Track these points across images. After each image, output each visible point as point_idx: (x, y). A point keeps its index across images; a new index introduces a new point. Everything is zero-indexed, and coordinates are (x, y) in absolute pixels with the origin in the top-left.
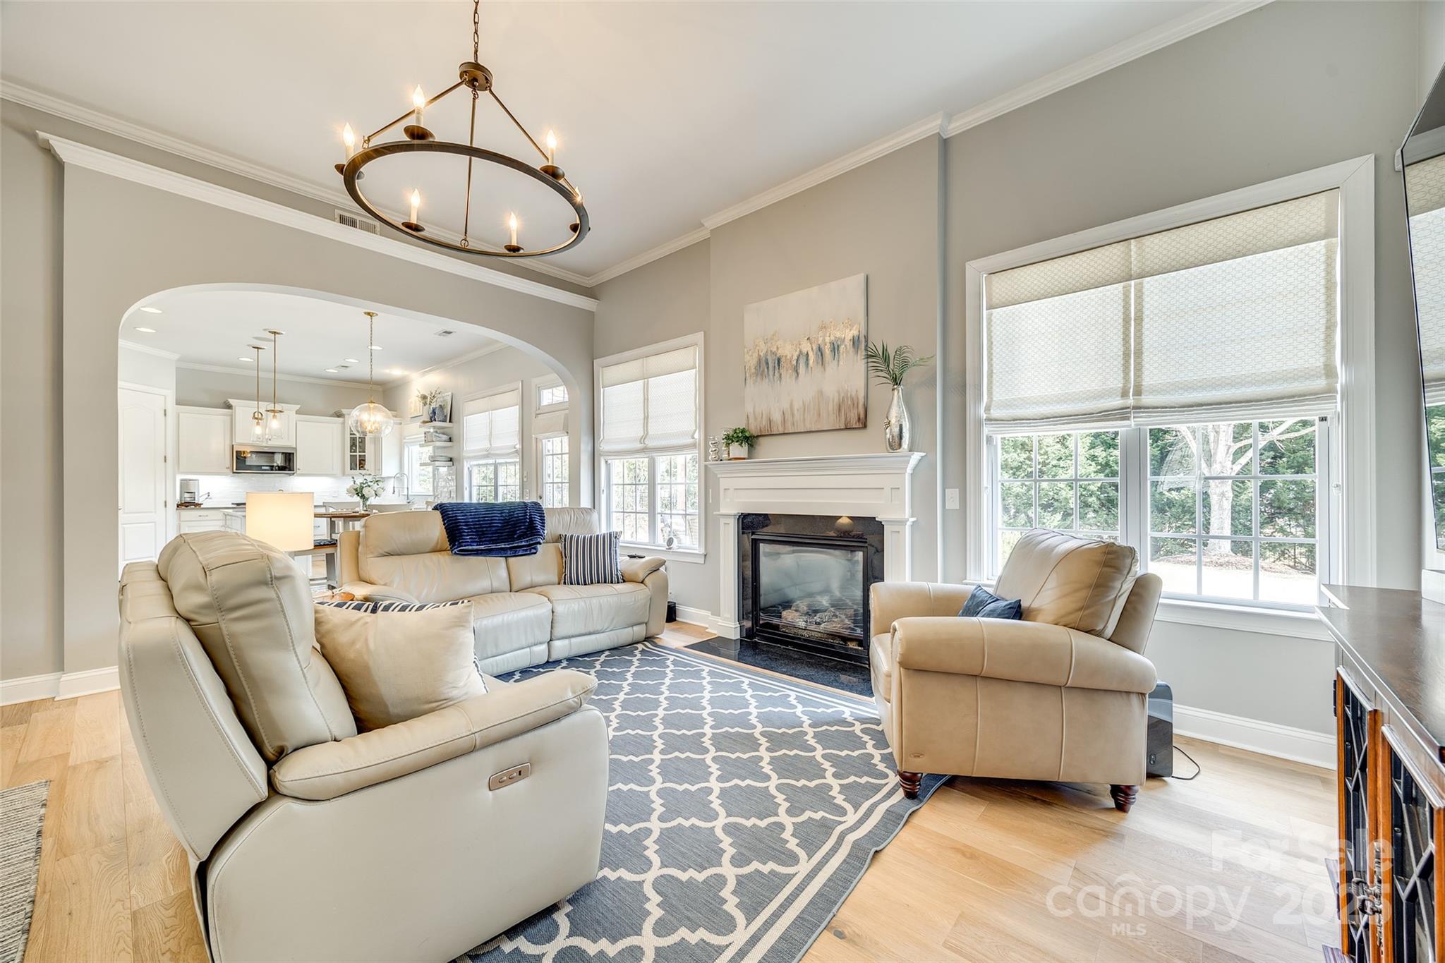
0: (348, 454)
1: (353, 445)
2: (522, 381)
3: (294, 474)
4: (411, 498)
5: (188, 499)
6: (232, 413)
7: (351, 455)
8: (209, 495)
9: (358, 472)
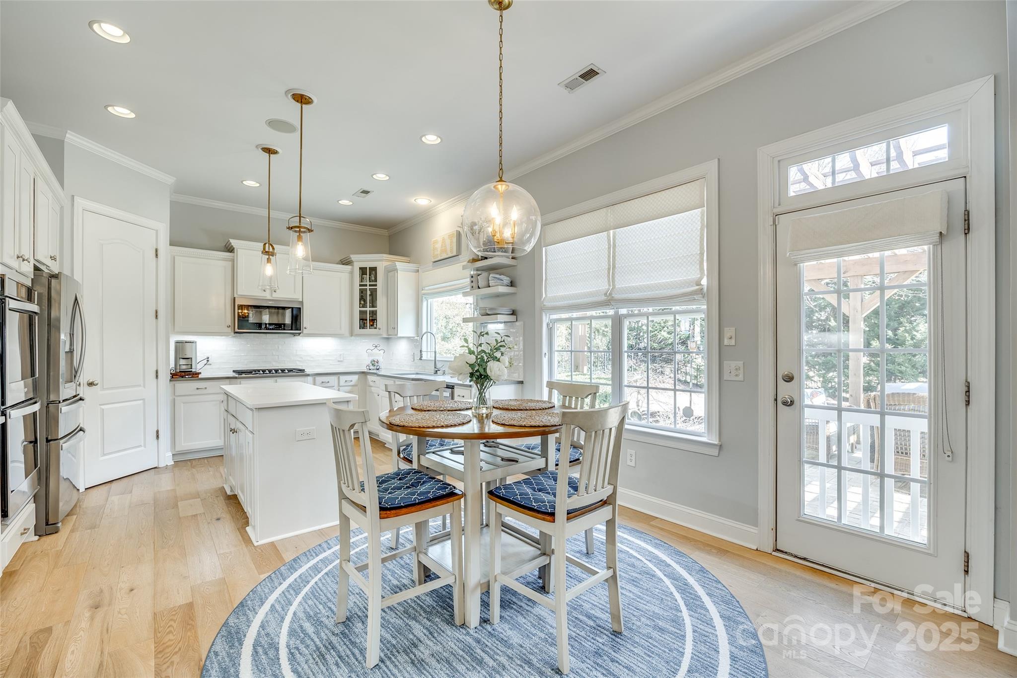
0: (357, 309)
1: (362, 298)
2: (719, 159)
3: (300, 334)
4: (438, 366)
5: (184, 367)
6: (234, 257)
7: (360, 311)
8: (208, 361)
9: (368, 331)
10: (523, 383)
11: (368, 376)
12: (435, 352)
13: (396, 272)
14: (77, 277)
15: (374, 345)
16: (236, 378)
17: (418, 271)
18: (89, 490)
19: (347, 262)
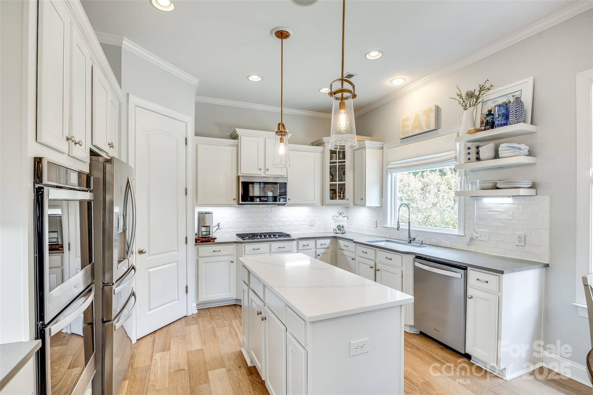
0: (328, 182)
3: (286, 204)
4: (415, 236)
5: (204, 233)
6: (238, 143)
7: (331, 185)
8: (219, 226)
9: (337, 201)
10: (549, 266)
11: (339, 241)
12: (409, 223)
13: (364, 149)
14: (131, 164)
15: (339, 213)
16: (242, 243)
17: (382, 148)
18: (140, 341)
19: (319, 143)
